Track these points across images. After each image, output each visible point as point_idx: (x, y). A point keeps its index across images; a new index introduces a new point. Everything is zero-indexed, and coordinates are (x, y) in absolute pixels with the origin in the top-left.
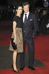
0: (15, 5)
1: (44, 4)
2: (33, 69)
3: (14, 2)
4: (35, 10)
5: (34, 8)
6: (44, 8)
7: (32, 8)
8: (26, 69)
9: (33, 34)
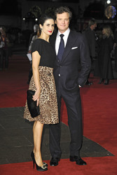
0: (38, 13)
1: (106, 12)
2: (82, 163)
3: (35, 8)
4: (84, 25)
5: (83, 22)
6: (106, 22)
7: (79, 21)
8: (65, 163)
9: (80, 80)
